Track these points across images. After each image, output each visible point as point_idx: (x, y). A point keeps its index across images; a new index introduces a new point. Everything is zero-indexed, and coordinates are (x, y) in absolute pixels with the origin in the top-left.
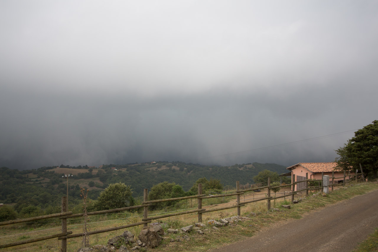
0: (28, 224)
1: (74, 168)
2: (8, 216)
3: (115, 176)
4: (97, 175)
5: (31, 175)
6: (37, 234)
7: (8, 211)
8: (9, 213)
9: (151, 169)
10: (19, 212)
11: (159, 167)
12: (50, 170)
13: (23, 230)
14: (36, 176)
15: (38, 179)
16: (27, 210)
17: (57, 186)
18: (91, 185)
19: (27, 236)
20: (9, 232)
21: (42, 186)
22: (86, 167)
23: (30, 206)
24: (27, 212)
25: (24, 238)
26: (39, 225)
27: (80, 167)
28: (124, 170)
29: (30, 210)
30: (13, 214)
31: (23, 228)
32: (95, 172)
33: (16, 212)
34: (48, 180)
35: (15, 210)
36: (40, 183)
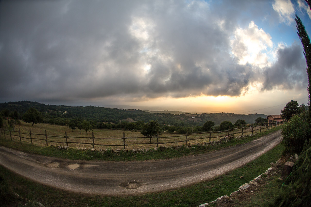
1: (192, 114)
3: (206, 117)
4: (200, 117)
5: (178, 117)
9: (219, 115)
11: (222, 114)
12: (184, 115)
14: (179, 117)
15: (180, 118)
17: (186, 120)
18: (198, 120)
21: (182, 120)
22: (196, 114)
27: (194, 114)
28: (209, 116)
32: (199, 116)
34: (183, 118)
36: (181, 119)
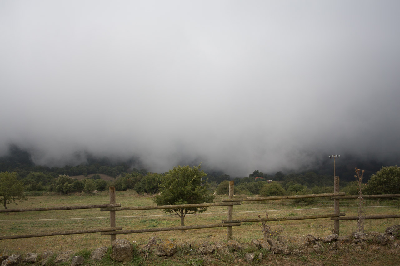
0: (296, 202)
2: (277, 192)
6: (304, 213)
7: (276, 188)
8: (277, 190)
10: (286, 189)
13: (291, 207)
16: (294, 188)
19: (295, 213)
20: (278, 207)
23: (297, 185)
24: (294, 191)
25: (292, 215)
26: (306, 204)
29: (297, 189)
30: (281, 191)
31: (291, 205)
33: (283, 189)
35: (283, 187)
